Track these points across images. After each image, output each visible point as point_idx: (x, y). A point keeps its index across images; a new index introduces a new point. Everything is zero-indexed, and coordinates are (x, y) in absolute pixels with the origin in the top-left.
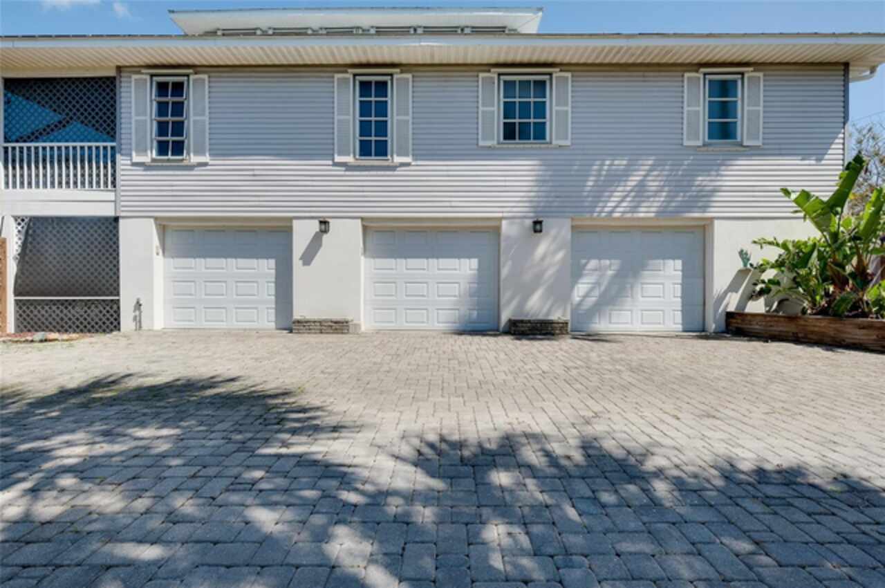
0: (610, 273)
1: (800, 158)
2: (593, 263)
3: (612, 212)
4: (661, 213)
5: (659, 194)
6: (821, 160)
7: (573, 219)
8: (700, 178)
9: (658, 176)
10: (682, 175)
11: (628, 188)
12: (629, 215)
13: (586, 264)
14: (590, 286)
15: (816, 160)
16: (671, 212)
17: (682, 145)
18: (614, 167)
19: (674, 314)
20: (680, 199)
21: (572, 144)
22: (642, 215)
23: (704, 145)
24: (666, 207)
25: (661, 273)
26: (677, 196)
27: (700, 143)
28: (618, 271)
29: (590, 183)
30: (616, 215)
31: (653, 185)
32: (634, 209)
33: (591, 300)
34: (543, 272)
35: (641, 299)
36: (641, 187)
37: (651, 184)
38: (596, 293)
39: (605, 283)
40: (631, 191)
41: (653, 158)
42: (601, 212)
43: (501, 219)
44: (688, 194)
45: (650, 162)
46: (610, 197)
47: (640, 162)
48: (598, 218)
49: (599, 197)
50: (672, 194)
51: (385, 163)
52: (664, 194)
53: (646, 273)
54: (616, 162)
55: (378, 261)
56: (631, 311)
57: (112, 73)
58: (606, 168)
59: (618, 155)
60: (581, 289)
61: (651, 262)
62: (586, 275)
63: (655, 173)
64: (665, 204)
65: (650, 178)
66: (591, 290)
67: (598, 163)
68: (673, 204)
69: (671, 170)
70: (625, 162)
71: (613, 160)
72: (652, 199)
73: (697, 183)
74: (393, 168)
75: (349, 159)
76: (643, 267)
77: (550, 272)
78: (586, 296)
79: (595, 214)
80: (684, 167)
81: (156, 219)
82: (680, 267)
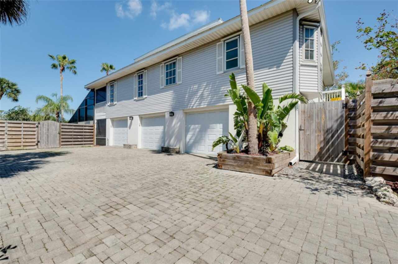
0: (198, 130)
1: (268, 68)
2: (192, 127)
3: (193, 106)
4: (209, 104)
5: (208, 97)
6: (279, 67)
7: (183, 110)
8: (223, 88)
9: (208, 89)
10: (216, 87)
11: (198, 96)
12: (198, 107)
13: (190, 127)
14: (192, 135)
15: (277, 67)
16: (213, 104)
17: (216, 74)
18: (194, 89)
19: (220, 148)
20: (215, 98)
21: (183, 82)
22: (202, 106)
23: (224, 72)
24: (210, 102)
25: (215, 130)
26: (214, 97)
27: (222, 72)
28: (200, 129)
29: (187, 96)
30: (194, 107)
31: (206, 94)
32: (200, 104)
33: (192, 141)
34: (174, 130)
35: (208, 141)
36: (202, 96)
37: (205, 93)
38: (194, 138)
39: (196, 133)
40: (199, 97)
41: (206, 82)
42: (190, 107)
43: (165, 112)
44: (218, 95)
45: (205, 84)
46: (193, 100)
47: (202, 85)
48: (189, 109)
49: (189, 101)
50: (212, 96)
51: (142, 98)
52: (210, 96)
53: (209, 130)
54: (195, 87)
55: (144, 127)
56: (204, 145)
57: (105, 85)
58: (191, 89)
59: (194, 84)
60: (189, 136)
61: (211, 125)
62: (191, 131)
63: (207, 88)
64: (210, 101)
65: (205, 91)
66: (192, 137)
67: (189, 88)
68: (213, 100)
69: (212, 86)
70: (197, 86)
71: (193, 86)
72: (206, 99)
73: (222, 90)
74: (144, 99)
75: (136, 98)
76: (208, 127)
77: (176, 130)
78: (190, 139)
79: (188, 108)
80: (217, 84)
81: (111, 119)
82: (222, 127)
